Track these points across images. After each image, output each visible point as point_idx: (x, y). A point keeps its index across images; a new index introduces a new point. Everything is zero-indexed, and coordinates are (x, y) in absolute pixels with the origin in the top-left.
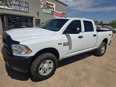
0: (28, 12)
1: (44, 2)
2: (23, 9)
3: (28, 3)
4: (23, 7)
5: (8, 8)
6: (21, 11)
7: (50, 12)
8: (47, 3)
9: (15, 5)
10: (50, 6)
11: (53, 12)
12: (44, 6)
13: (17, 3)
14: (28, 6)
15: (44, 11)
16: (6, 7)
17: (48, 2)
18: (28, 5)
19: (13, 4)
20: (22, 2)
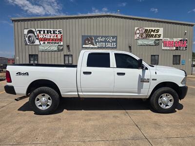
0: (116, 48)
1: (140, 30)
2: (109, 45)
3: (116, 37)
4: (110, 42)
5: (93, 46)
6: (107, 48)
7: (152, 43)
8: (146, 30)
9: (101, 42)
10: (152, 33)
11: (157, 42)
12: (142, 35)
13: (103, 39)
14: (116, 40)
15: (140, 42)
16: (92, 46)
17: (148, 29)
18: (116, 38)
19: (98, 42)
20: (108, 36)
